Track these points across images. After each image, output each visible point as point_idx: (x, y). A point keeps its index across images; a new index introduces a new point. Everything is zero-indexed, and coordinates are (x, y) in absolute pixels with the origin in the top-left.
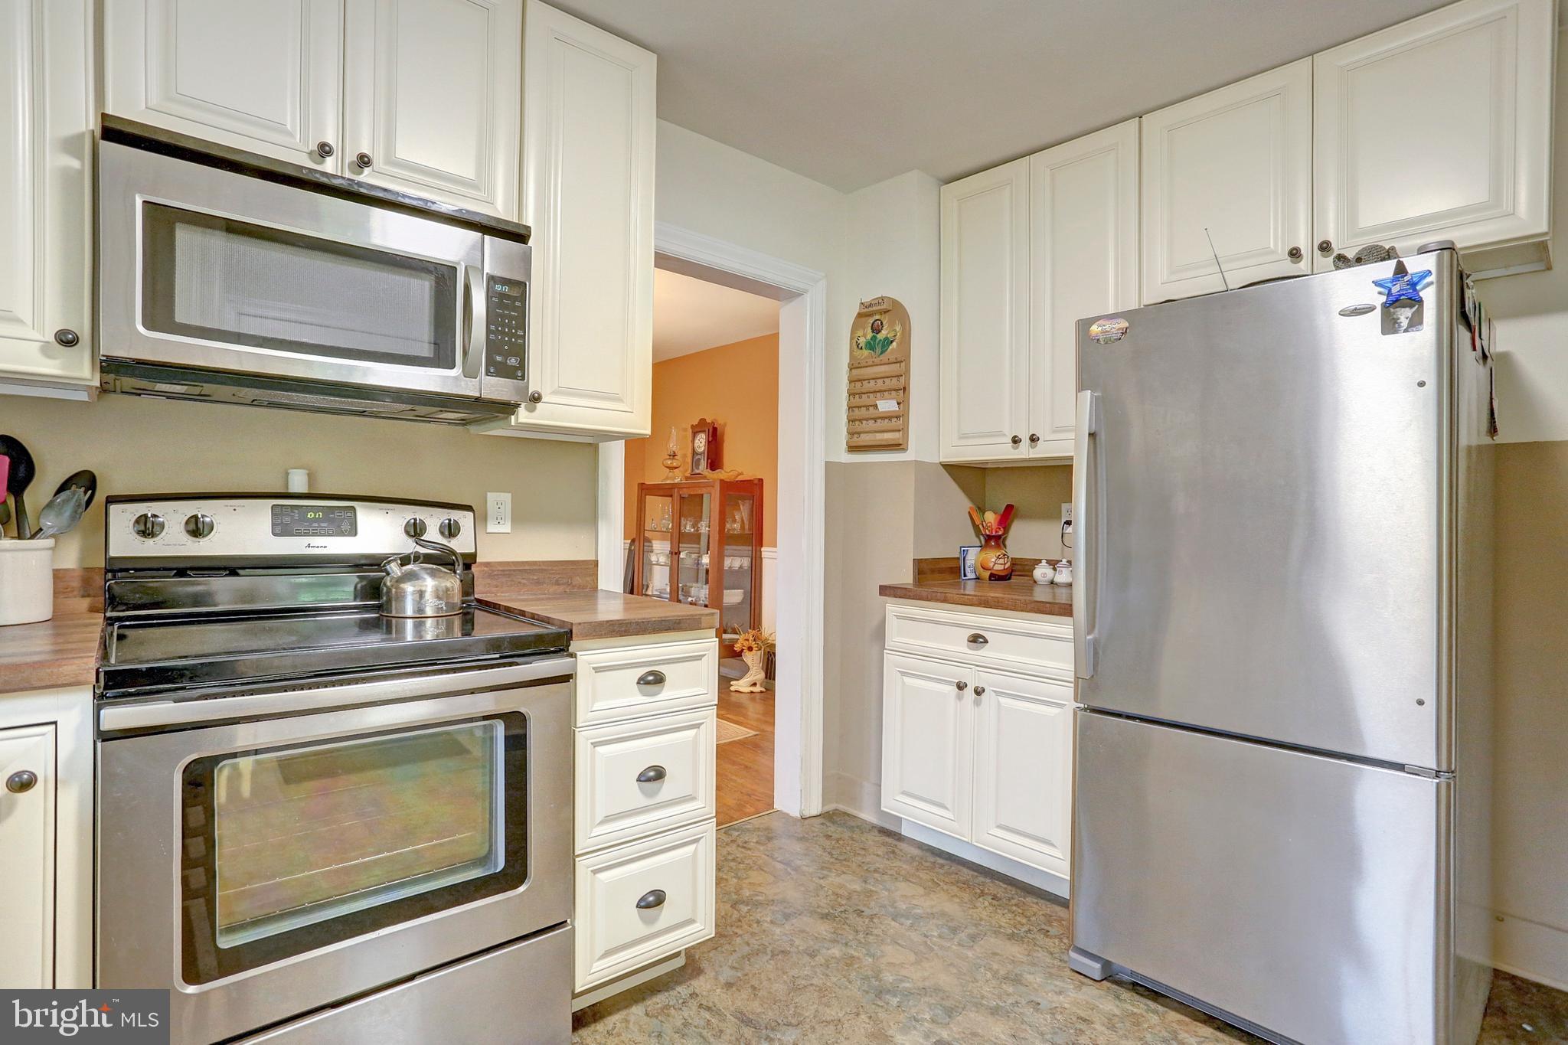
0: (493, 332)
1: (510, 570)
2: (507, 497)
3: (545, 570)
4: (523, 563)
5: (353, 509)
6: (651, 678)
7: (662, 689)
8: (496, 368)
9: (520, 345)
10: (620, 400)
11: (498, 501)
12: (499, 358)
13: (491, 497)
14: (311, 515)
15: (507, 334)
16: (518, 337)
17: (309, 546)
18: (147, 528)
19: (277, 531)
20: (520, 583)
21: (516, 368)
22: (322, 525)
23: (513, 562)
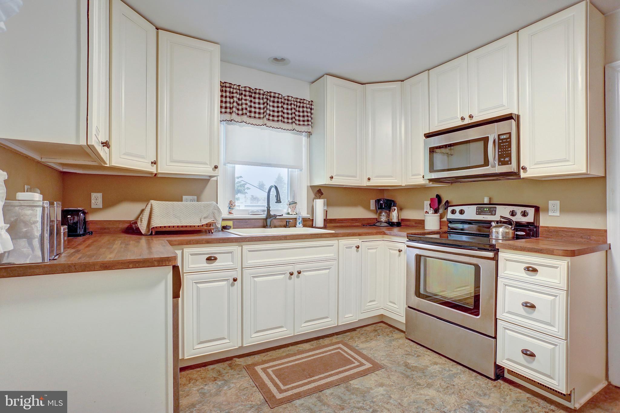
0: (500, 152)
1: (557, 230)
2: (558, 202)
3: (575, 231)
4: (565, 228)
5: (496, 207)
6: (531, 269)
7: (536, 275)
8: (501, 163)
9: (509, 153)
10: (568, 161)
11: (554, 205)
12: (502, 159)
13: (551, 202)
14: (485, 209)
15: (504, 151)
16: (508, 151)
17: (483, 218)
18: (453, 212)
19: (477, 213)
20: (562, 235)
21: (508, 161)
22: (488, 212)
23: (559, 227)
